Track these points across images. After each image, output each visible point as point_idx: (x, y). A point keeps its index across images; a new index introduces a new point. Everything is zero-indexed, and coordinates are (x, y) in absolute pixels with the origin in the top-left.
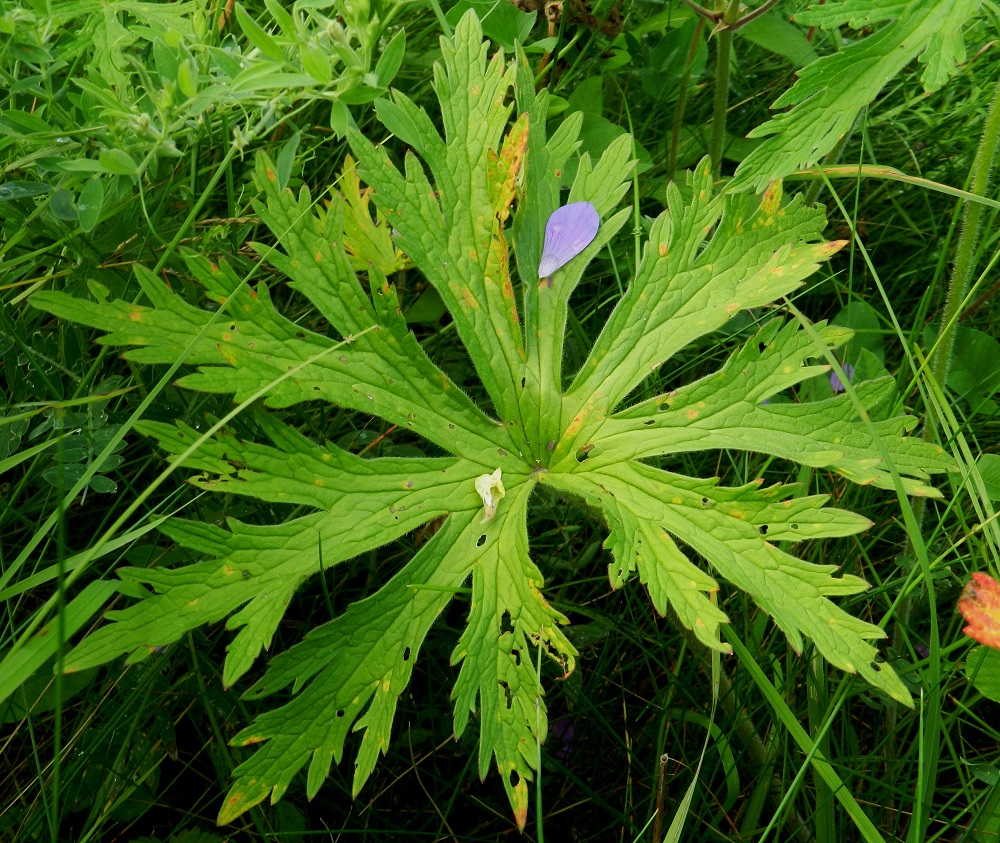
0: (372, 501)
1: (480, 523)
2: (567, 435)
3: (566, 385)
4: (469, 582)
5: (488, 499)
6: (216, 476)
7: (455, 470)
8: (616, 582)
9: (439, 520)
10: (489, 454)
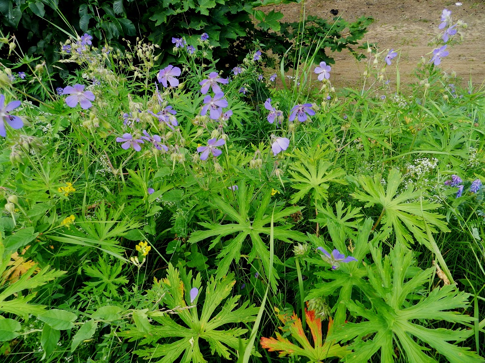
0: (174, 351)
1: (191, 348)
2: (202, 328)
3: (199, 319)
4: (192, 359)
5: (192, 343)
6: (147, 356)
7: (185, 340)
8: (213, 354)
9: (185, 350)
10: (190, 335)
